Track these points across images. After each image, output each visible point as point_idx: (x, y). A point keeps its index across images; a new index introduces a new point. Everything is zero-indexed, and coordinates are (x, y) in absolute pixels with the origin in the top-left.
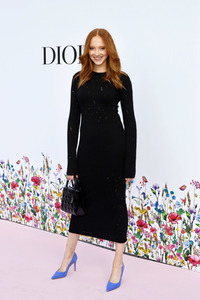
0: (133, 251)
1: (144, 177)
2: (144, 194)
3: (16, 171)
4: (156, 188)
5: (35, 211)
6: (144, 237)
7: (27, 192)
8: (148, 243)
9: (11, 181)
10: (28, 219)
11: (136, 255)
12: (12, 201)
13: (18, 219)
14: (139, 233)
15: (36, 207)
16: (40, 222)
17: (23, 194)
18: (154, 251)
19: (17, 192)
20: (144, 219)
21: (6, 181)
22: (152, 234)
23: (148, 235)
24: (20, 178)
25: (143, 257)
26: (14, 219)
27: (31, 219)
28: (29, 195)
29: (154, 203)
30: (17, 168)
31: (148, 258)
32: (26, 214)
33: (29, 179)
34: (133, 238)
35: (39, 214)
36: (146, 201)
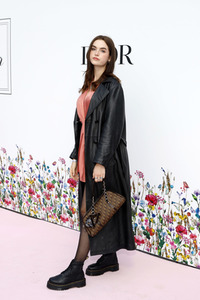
0: (171, 256)
1: (185, 183)
2: (184, 199)
3: (52, 173)
4: (197, 194)
5: (71, 212)
6: (183, 243)
7: (63, 193)
8: (187, 249)
9: (47, 182)
10: (64, 220)
11: (174, 260)
12: (48, 202)
13: (54, 220)
14: (178, 239)
15: (72, 209)
16: (76, 223)
17: (59, 195)
18: (193, 257)
19: (53, 193)
20: (183, 224)
21: (42, 182)
22: (192, 241)
23: (187, 241)
24: (56, 179)
25: (181, 263)
26: (50, 219)
27: (67, 220)
28: (65, 196)
29: (195, 209)
30: (53, 169)
31: (186, 264)
32: (62, 215)
33: (65, 181)
34: (172, 244)
35: (75, 216)
36: (186, 207)
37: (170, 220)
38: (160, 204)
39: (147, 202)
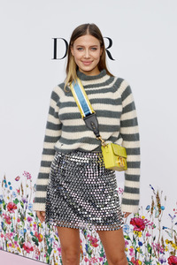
3: (14, 190)
5: (37, 239)
7: (27, 216)
9: (7, 201)
10: (28, 249)
12: (8, 227)
13: (15, 249)
15: (38, 236)
16: (43, 254)
17: (22, 218)
19: (15, 215)
21: (1, 201)
24: (20, 198)
26: (9, 248)
27: (32, 249)
28: (29, 220)
32: (26, 243)
33: (31, 200)
35: (42, 244)
37: (161, 249)
38: (148, 229)
39: (132, 227)
